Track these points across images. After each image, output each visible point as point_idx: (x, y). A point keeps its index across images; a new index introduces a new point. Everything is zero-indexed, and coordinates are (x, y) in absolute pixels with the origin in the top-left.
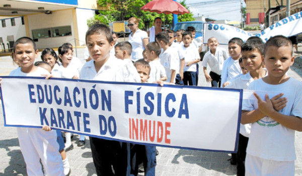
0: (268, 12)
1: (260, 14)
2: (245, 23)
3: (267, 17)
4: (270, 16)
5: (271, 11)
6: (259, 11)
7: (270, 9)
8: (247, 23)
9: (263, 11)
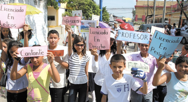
0: (147, 17)
1: (143, 16)
2: (134, 20)
3: (146, 19)
4: (147, 19)
5: (148, 17)
6: (142, 14)
7: (148, 16)
8: (135, 21)
9: (144, 14)
